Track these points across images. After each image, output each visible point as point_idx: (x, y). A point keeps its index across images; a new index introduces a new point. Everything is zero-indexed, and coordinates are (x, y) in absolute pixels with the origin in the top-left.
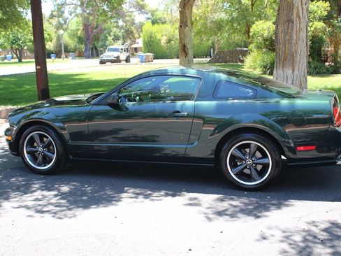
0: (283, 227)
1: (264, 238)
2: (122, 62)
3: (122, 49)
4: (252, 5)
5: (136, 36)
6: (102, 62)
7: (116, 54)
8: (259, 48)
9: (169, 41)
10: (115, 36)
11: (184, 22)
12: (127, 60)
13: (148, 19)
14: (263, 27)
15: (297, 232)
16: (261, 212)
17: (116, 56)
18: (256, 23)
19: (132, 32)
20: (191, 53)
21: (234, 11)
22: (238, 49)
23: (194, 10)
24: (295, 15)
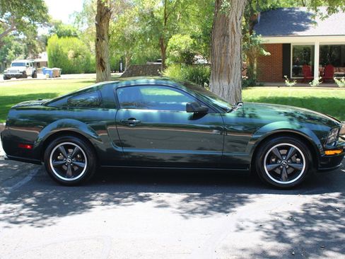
0: (253, 219)
1: (242, 229)
2: (29, 78)
3: (28, 64)
4: (166, 19)
5: (39, 49)
6: (7, 78)
7: (22, 69)
8: (176, 61)
9: (76, 55)
10: (16, 50)
11: (101, 36)
12: (34, 76)
13: (52, 31)
14: (180, 41)
15: (267, 222)
16: (228, 208)
17: (22, 71)
18: (174, 37)
19: (34, 46)
20: (108, 66)
21: (147, 25)
22: (148, 63)
23: (111, 24)
24: (230, 30)
